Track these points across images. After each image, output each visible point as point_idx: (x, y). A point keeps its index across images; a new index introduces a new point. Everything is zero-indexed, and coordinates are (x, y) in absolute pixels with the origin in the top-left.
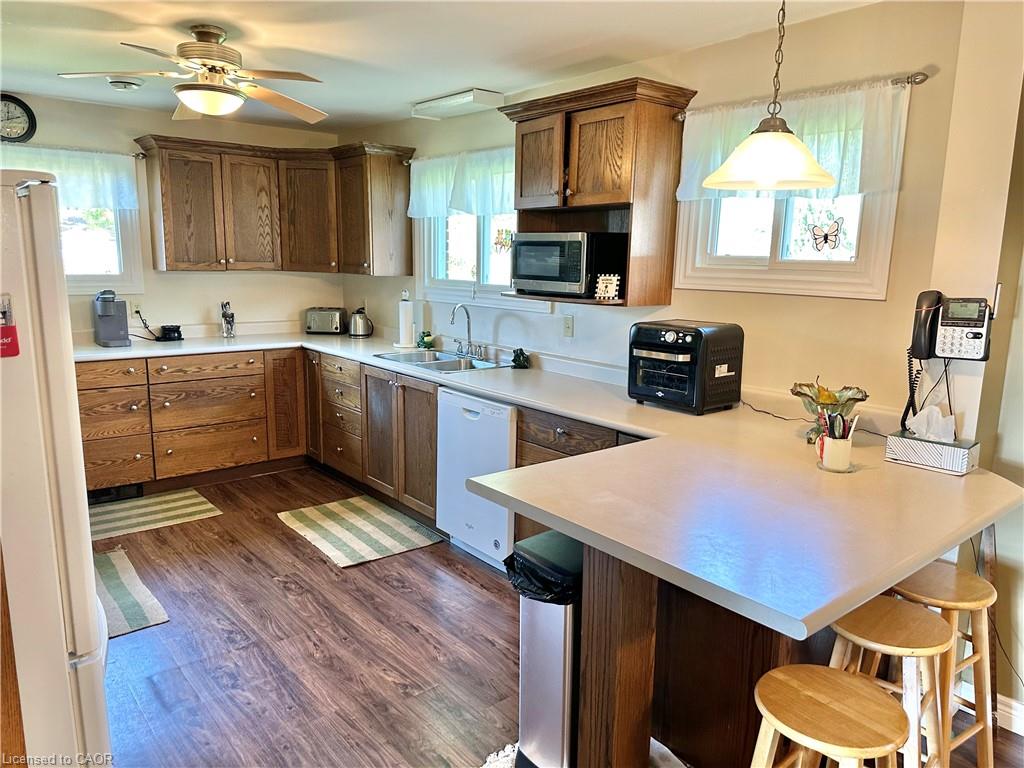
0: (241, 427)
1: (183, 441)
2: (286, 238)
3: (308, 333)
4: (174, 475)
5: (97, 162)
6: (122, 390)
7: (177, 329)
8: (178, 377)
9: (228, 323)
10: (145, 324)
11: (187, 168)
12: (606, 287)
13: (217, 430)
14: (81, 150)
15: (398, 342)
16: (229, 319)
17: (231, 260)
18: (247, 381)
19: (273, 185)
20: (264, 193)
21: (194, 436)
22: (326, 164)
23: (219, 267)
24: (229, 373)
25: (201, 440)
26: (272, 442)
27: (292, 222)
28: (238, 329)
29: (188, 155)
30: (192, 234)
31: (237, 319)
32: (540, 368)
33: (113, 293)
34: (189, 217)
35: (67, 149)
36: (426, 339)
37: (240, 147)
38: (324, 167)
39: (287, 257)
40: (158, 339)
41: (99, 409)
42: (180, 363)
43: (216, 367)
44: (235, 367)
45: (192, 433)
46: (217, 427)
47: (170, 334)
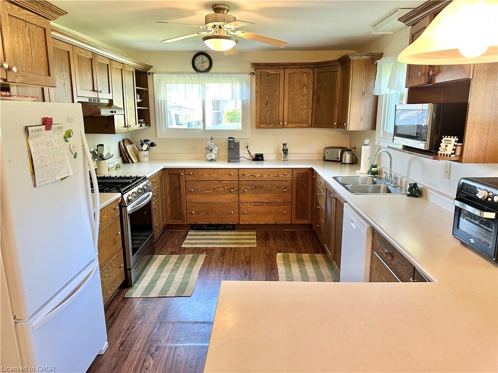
0: (279, 205)
1: (251, 208)
2: (314, 110)
3: (324, 160)
4: (247, 223)
5: (234, 78)
6: (228, 182)
7: (261, 155)
8: (252, 178)
9: (284, 153)
10: (249, 152)
11: (268, 78)
12: (446, 146)
13: (268, 205)
14: (229, 73)
15: (359, 169)
16: (285, 152)
17: (285, 123)
18: (283, 183)
19: (310, 83)
20: (305, 87)
21: (256, 207)
22: (337, 68)
23: (280, 126)
24: (275, 178)
25: (260, 209)
26: (294, 215)
27: (318, 101)
28: (289, 157)
29: (269, 71)
30: (268, 110)
31: (289, 152)
32: (427, 199)
33: (233, 138)
34: (267, 102)
35: (222, 74)
36: (373, 169)
37: (293, 64)
38: (336, 70)
39: (314, 121)
40: (254, 160)
41: (218, 189)
42: (253, 172)
43: (269, 175)
44: (278, 176)
45: (256, 205)
46: (268, 204)
47: (259, 158)
